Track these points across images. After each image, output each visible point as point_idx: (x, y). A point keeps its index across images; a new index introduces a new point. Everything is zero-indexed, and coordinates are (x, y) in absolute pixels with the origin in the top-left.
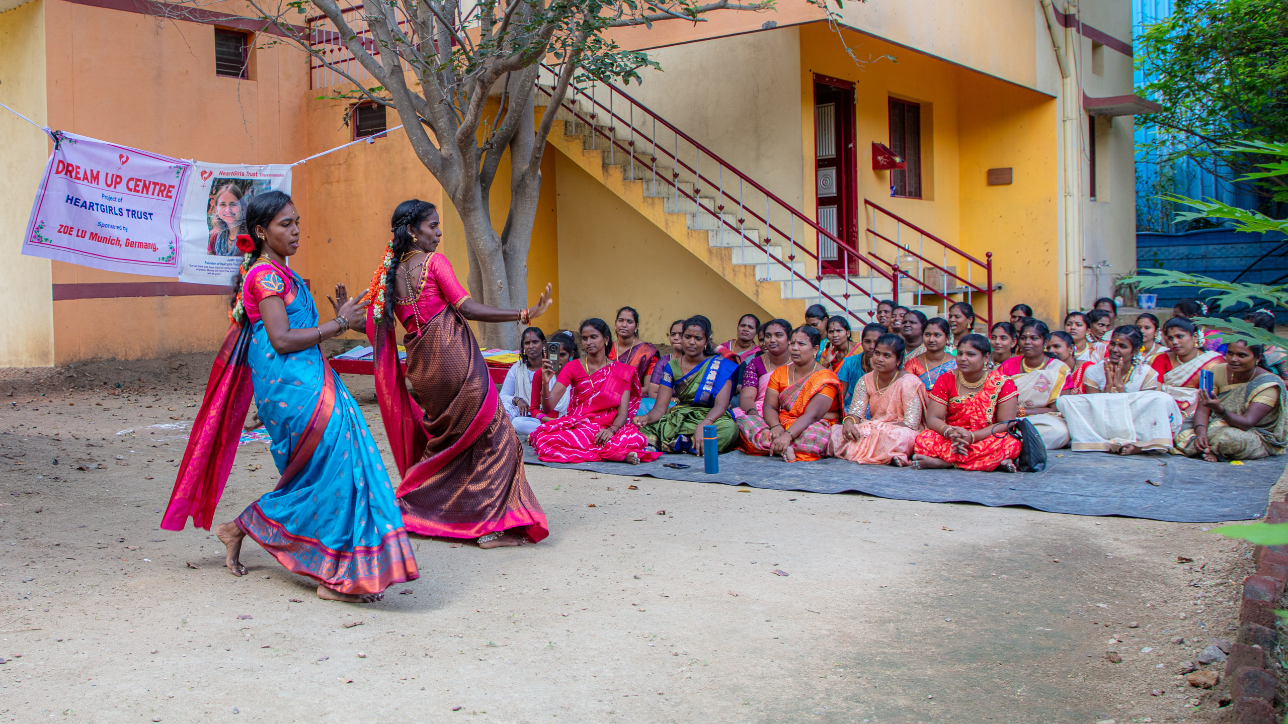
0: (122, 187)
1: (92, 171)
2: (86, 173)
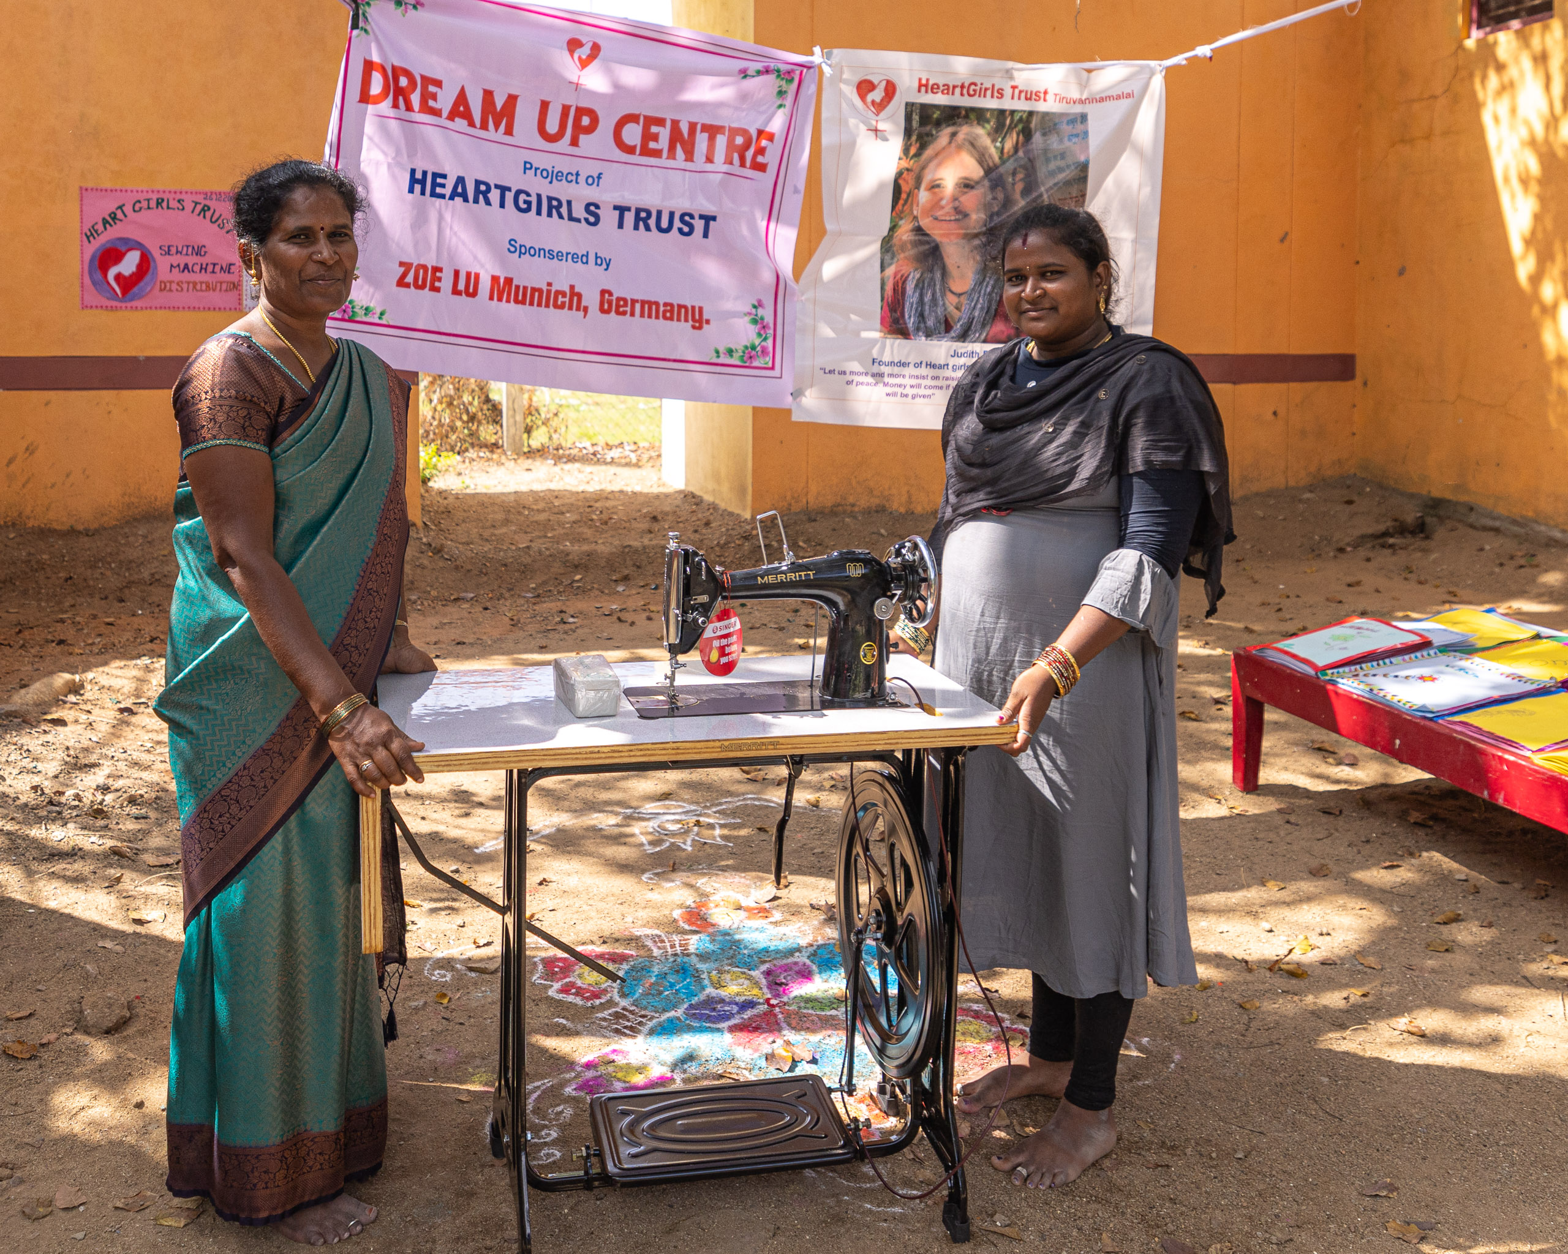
0: (599, 142)
1: (488, 95)
2: (462, 97)
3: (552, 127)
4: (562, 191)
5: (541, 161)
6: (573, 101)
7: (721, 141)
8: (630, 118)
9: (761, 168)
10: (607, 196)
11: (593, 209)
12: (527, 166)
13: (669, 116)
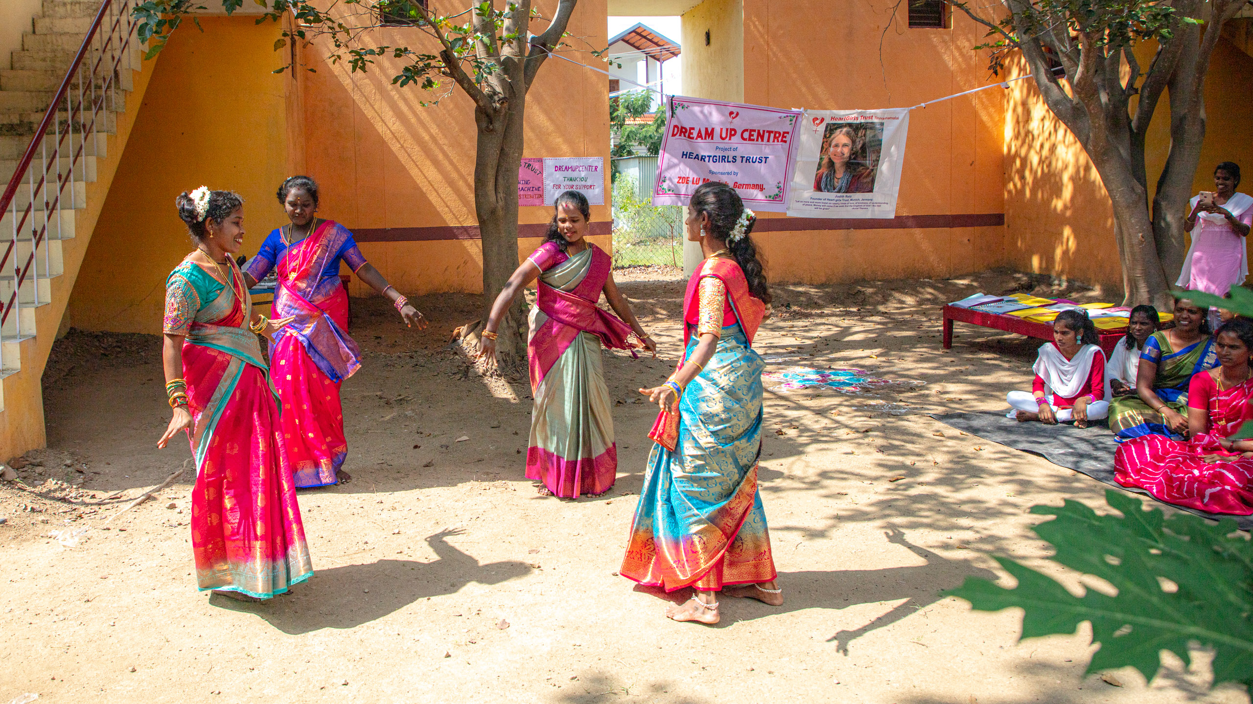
0: (737, 138)
1: (706, 129)
2: (700, 131)
3: (724, 136)
4: (726, 154)
5: (721, 146)
6: (729, 127)
7: (772, 135)
8: (746, 130)
9: (785, 142)
10: (738, 154)
11: (734, 158)
12: (717, 148)
13: (757, 129)
